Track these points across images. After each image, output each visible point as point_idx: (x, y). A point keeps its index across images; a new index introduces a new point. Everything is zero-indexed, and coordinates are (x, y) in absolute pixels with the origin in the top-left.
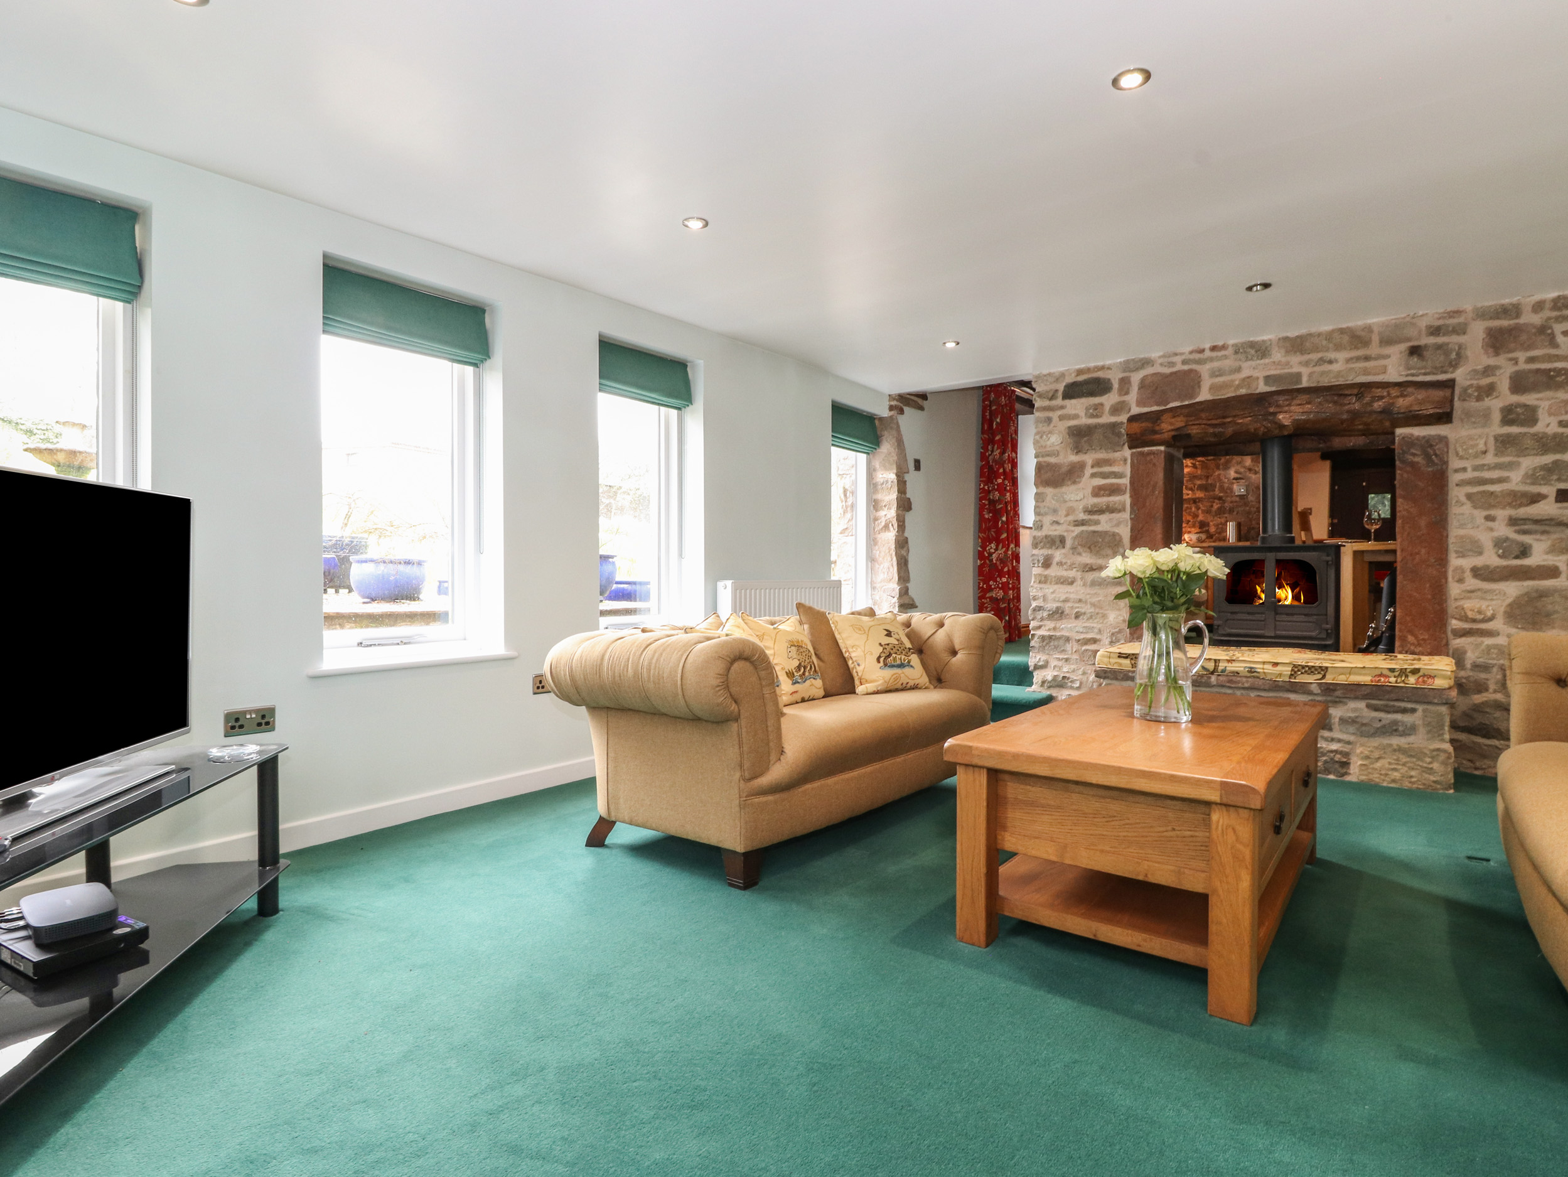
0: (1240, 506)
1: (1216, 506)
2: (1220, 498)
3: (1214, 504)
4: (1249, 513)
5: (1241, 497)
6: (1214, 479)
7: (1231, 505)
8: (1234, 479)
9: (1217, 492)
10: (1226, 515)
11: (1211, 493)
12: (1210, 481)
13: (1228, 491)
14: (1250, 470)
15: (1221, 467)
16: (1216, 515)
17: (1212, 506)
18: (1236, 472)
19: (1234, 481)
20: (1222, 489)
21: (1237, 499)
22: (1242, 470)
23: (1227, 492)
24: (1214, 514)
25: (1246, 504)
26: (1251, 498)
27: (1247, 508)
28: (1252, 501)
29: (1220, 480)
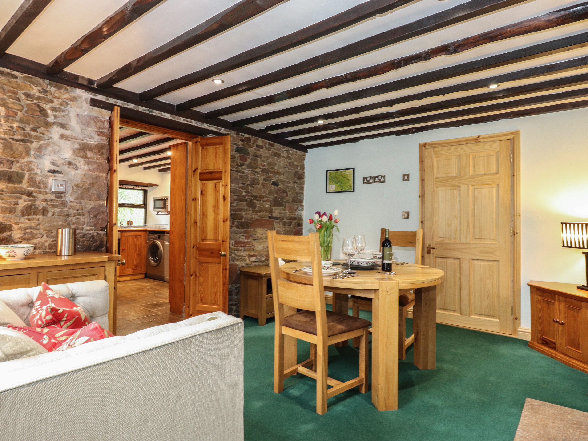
0: (57, 206)
1: (23, 203)
2: (30, 194)
3: (20, 201)
4: (68, 215)
5: (59, 194)
6: (21, 167)
7: (44, 204)
8: (50, 171)
9: (24, 185)
10: (38, 217)
11: (17, 185)
12: (15, 168)
13: (42, 186)
14: (70, 163)
15: (32, 152)
16: (23, 215)
17: (17, 204)
18: (53, 163)
19: (50, 174)
20: (32, 181)
21: (53, 197)
22: (60, 162)
23: (40, 188)
24: (20, 214)
25: (64, 204)
26: (69, 198)
27: (66, 209)
28: (71, 202)
29: (30, 170)
